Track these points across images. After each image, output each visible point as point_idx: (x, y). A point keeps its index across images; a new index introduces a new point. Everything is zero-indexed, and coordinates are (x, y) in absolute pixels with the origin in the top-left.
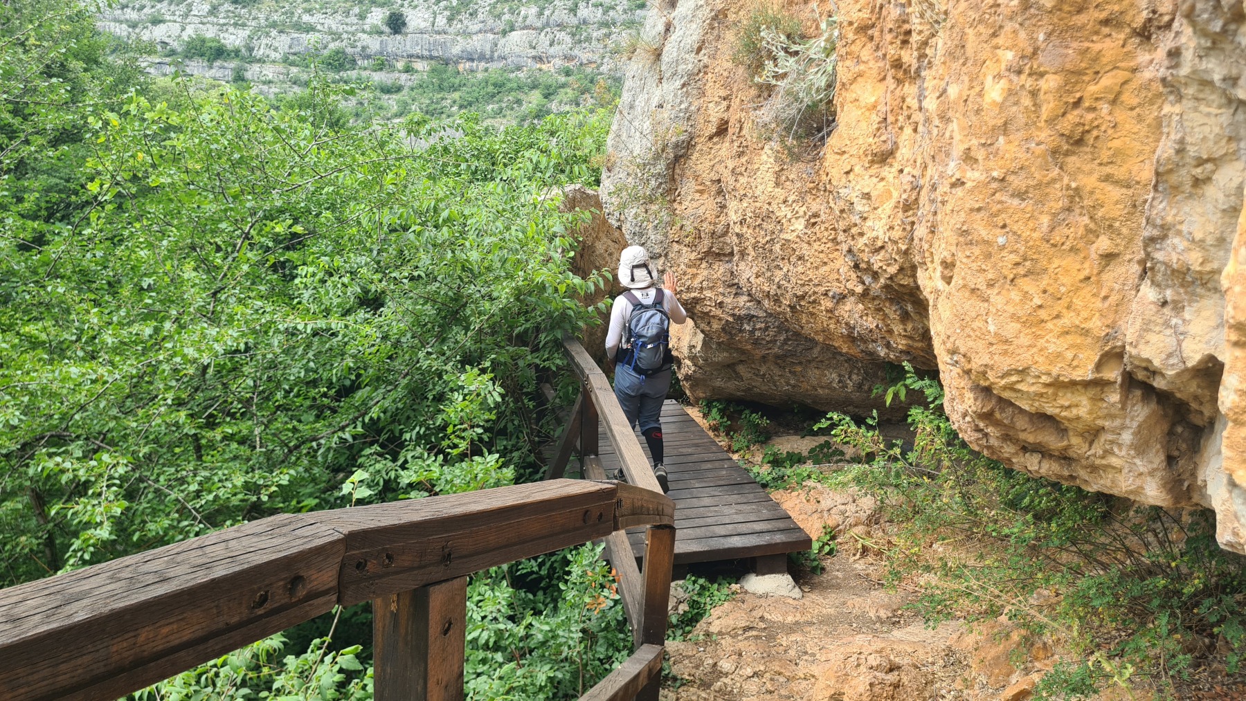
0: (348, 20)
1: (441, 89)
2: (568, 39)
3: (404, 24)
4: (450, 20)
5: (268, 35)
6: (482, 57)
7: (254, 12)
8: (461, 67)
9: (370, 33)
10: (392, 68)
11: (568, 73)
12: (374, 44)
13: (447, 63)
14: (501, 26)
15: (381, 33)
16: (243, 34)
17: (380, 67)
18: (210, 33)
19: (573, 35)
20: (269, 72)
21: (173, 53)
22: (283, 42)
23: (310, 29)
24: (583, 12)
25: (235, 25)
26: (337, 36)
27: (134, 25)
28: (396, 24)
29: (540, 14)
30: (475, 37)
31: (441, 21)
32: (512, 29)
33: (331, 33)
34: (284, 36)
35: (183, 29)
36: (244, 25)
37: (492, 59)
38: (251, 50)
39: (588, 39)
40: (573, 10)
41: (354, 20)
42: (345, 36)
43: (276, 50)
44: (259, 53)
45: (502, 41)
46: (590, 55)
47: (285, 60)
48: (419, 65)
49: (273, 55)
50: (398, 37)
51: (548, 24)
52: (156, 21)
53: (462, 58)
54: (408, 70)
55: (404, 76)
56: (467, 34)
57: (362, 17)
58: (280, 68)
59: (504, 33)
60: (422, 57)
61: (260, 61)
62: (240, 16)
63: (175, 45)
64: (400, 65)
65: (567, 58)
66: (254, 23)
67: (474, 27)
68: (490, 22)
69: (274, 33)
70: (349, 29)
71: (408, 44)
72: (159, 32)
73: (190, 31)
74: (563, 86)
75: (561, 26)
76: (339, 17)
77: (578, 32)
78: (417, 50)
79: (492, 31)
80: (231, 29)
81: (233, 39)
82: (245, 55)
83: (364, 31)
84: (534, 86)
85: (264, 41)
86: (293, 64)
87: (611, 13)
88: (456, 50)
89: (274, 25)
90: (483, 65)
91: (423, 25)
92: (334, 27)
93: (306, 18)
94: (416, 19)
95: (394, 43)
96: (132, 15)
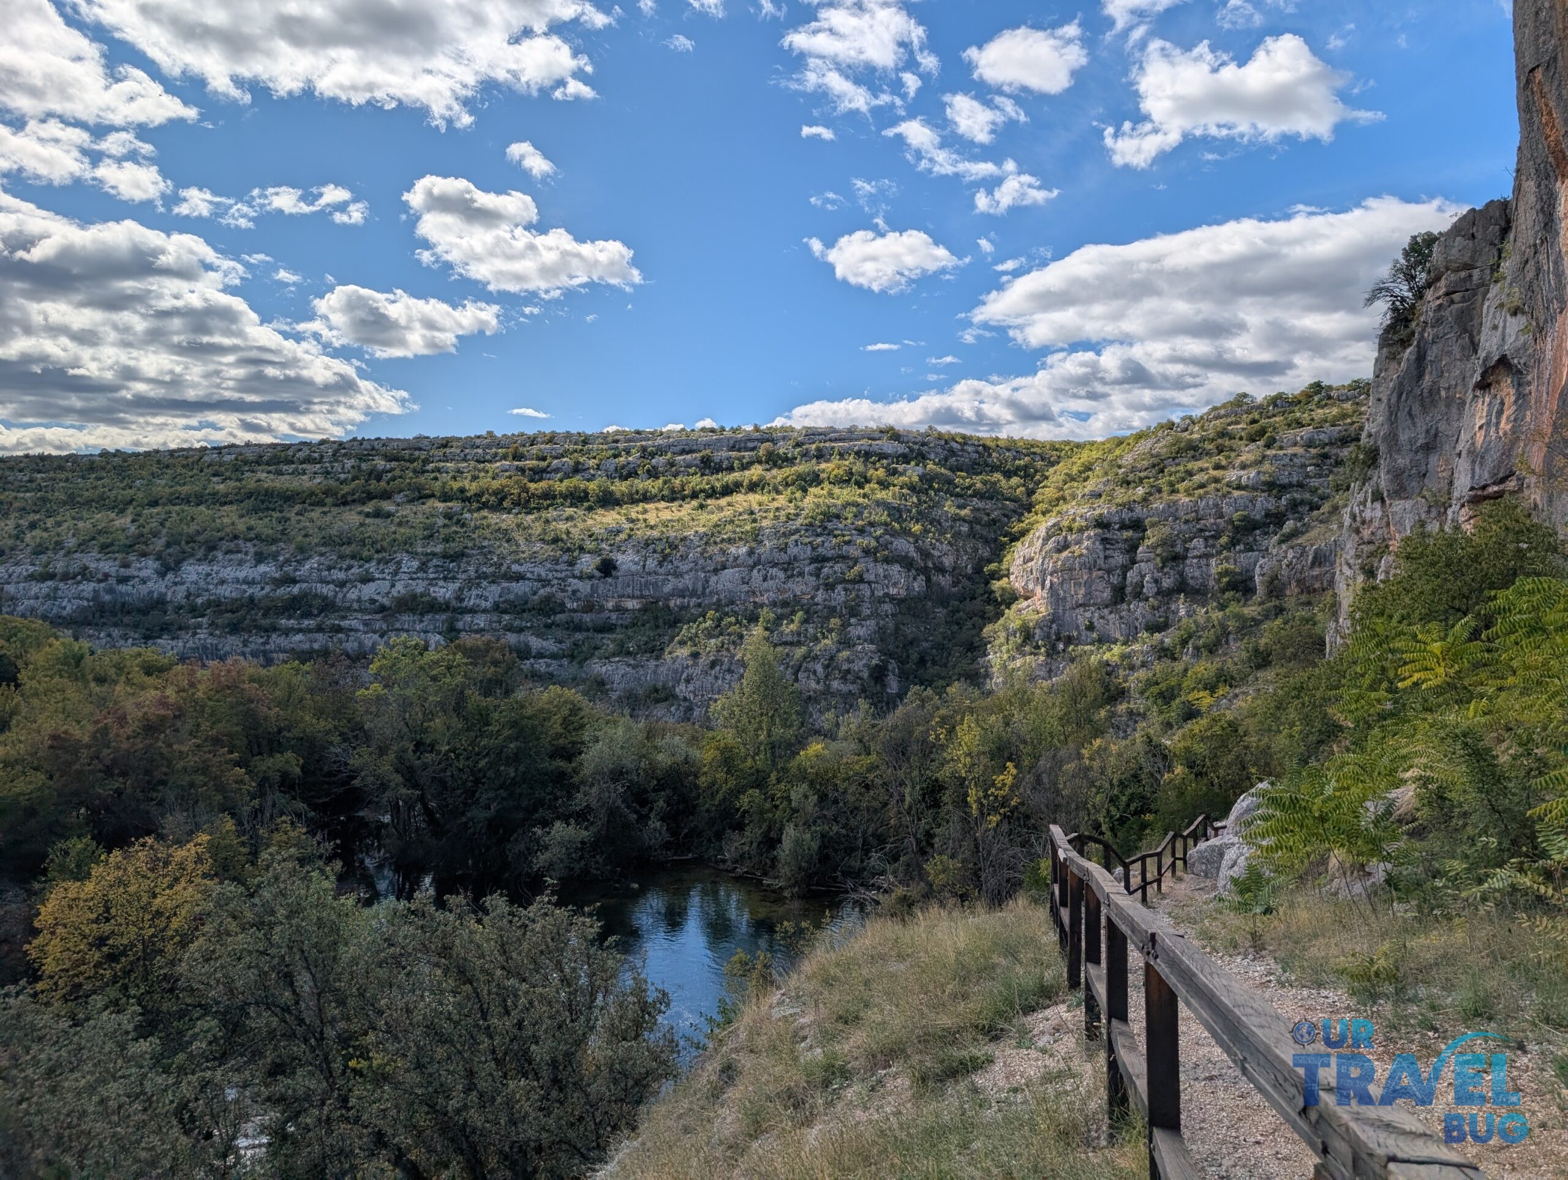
0: (558, 567)
2: (781, 575)
3: (615, 568)
4: (661, 562)
5: (478, 585)
6: (693, 594)
7: (463, 565)
8: (671, 603)
9: (580, 578)
10: (601, 609)
12: (584, 587)
13: (656, 600)
14: (711, 565)
15: (591, 577)
16: (454, 586)
17: (589, 609)
18: (419, 587)
19: (786, 570)
20: (481, 621)
21: (383, 609)
22: (493, 592)
23: (519, 577)
25: (445, 579)
26: (546, 583)
27: (342, 584)
28: (607, 568)
29: (752, 553)
30: (686, 577)
31: (652, 564)
32: (724, 568)
33: (539, 579)
34: (494, 587)
35: (393, 586)
36: (454, 578)
37: (704, 595)
38: (461, 601)
39: (801, 574)
40: (784, 549)
41: (563, 567)
42: (555, 582)
43: (486, 600)
44: (469, 604)
45: (713, 579)
46: (804, 588)
47: (496, 608)
48: (629, 604)
49: (484, 604)
50: (610, 580)
51: (759, 562)
52: (367, 579)
53: (673, 595)
54: (617, 609)
55: (614, 616)
56: (678, 573)
57: (571, 564)
58: (492, 617)
59: (716, 571)
60: (633, 597)
61: (472, 611)
62: (449, 571)
63: (386, 601)
64: (610, 605)
65: (780, 591)
66: (464, 576)
67: (684, 567)
68: (702, 562)
69: (484, 583)
70: (559, 575)
71: (619, 586)
72: (368, 591)
73: (400, 588)
74: (781, 616)
75: (773, 563)
76: (548, 565)
77: (790, 568)
78: (629, 591)
79: (703, 570)
80: (441, 583)
81: (444, 592)
82: (456, 607)
83: (574, 577)
84: (753, 619)
85: (474, 592)
86: (505, 612)
87: (820, 550)
88: (667, 588)
89: (485, 576)
90: (694, 601)
91: (634, 568)
92: (543, 574)
93: (515, 568)
94: (627, 563)
95: (605, 586)
96: (338, 575)
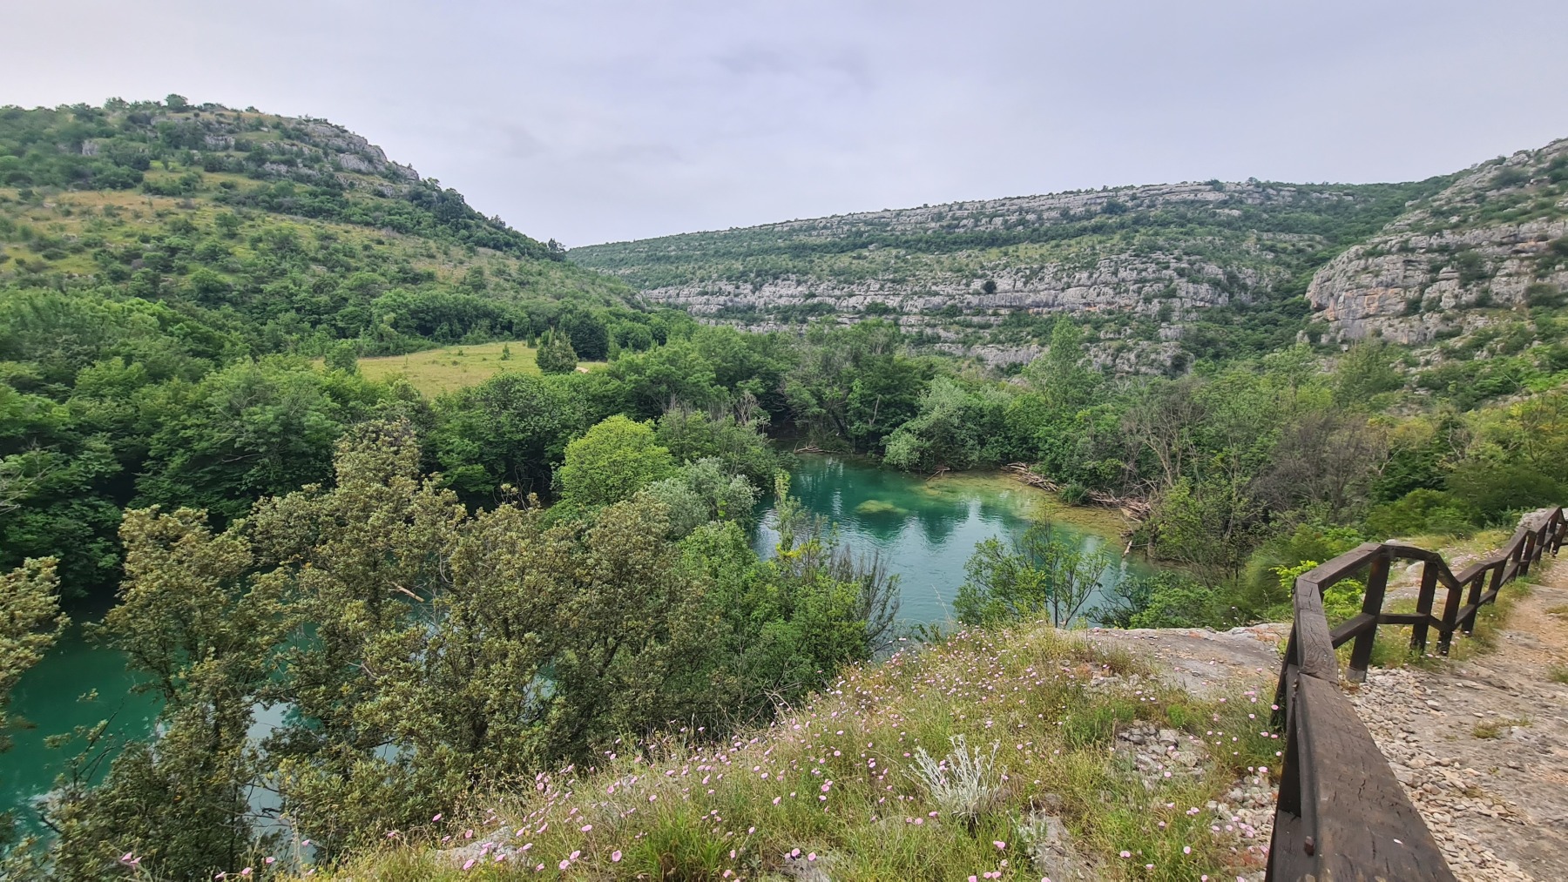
0: (959, 288)
1: (1019, 326)
2: (1111, 292)
3: (995, 288)
4: (1025, 284)
5: (912, 299)
6: (1046, 305)
7: (904, 286)
8: (1031, 311)
9: (973, 294)
10: (985, 314)
11: (1110, 313)
12: (975, 300)
13: (1020, 308)
14: (1060, 285)
15: (979, 294)
16: (898, 299)
17: (977, 314)
18: (879, 300)
19: (1115, 289)
20: (913, 320)
21: (859, 312)
22: (920, 303)
23: (936, 294)
24: (1122, 274)
25: (894, 294)
26: (952, 297)
27: (838, 298)
28: (990, 288)
29: (1090, 276)
30: (1042, 293)
31: (1019, 285)
32: (1069, 287)
33: (948, 295)
34: (921, 300)
35: (865, 299)
36: (899, 294)
37: (1053, 305)
38: (902, 308)
39: (1127, 291)
40: (1115, 273)
41: (962, 287)
42: (957, 297)
43: (916, 307)
44: (906, 310)
45: (1061, 295)
46: (1127, 302)
47: (921, 313)
48: (1002, 311)
49: (915, 310)
50: (991, 295)
51: (1095, 283)
52: (851, 295)
53: (1032, 306)
54: (995, 314)
55: (993, 318)
56: (1036, 291)
57: (968, 285)
58: (919, 317)
59: (1063, 290)
60: (1005, 307)
61: (908, 314)
62: (896, 290)
63: (861, 308)
64: (990, 312)
65: (1109, 303)
66: (904, 293)
67: (1041, 287)
68: (1053, 283)
69: (915, 297)
70: (960, 292)
71: (997, 299)
72: (852, 301)
73: (869, 299)
74: (1107, 321)
75: (1106, 284)
76: (953, 286)
77: (1118, 288)
78: (1003, 302)
79: (1054, 289)
80: (891, 297)
81: (893, 302)
82: (899, 311)
83: (969, 293)
84: (1086, 322)
85: (910, 302)
86: (926, 314)
87: (1144, 274)
88: (1029, 301)
89: (915, 293)
90: (1046, 310)
91: (1007, 288)
92: (950, 292)
93: (934, 288)
94: (1003, 284)
95: (988, 299)
96: (837, 292)
